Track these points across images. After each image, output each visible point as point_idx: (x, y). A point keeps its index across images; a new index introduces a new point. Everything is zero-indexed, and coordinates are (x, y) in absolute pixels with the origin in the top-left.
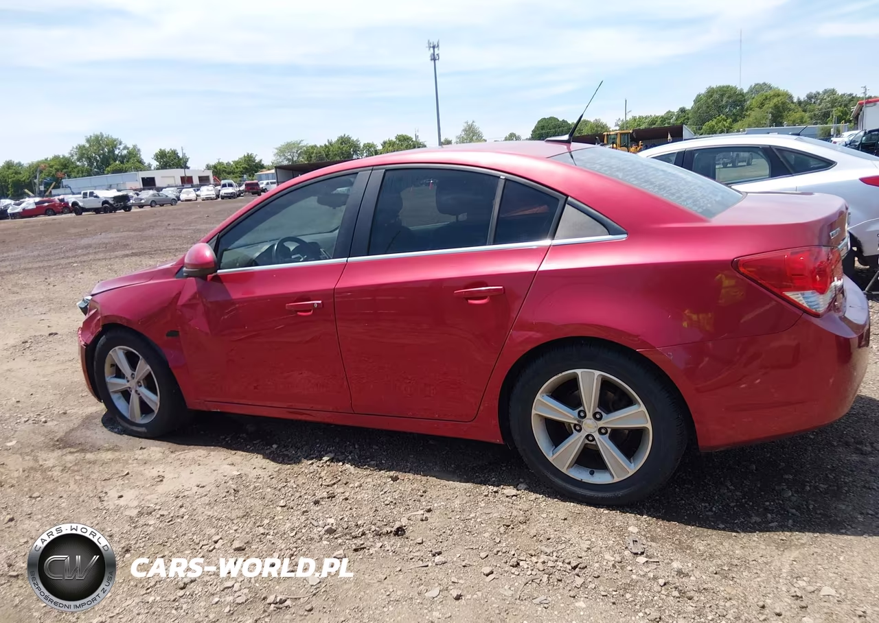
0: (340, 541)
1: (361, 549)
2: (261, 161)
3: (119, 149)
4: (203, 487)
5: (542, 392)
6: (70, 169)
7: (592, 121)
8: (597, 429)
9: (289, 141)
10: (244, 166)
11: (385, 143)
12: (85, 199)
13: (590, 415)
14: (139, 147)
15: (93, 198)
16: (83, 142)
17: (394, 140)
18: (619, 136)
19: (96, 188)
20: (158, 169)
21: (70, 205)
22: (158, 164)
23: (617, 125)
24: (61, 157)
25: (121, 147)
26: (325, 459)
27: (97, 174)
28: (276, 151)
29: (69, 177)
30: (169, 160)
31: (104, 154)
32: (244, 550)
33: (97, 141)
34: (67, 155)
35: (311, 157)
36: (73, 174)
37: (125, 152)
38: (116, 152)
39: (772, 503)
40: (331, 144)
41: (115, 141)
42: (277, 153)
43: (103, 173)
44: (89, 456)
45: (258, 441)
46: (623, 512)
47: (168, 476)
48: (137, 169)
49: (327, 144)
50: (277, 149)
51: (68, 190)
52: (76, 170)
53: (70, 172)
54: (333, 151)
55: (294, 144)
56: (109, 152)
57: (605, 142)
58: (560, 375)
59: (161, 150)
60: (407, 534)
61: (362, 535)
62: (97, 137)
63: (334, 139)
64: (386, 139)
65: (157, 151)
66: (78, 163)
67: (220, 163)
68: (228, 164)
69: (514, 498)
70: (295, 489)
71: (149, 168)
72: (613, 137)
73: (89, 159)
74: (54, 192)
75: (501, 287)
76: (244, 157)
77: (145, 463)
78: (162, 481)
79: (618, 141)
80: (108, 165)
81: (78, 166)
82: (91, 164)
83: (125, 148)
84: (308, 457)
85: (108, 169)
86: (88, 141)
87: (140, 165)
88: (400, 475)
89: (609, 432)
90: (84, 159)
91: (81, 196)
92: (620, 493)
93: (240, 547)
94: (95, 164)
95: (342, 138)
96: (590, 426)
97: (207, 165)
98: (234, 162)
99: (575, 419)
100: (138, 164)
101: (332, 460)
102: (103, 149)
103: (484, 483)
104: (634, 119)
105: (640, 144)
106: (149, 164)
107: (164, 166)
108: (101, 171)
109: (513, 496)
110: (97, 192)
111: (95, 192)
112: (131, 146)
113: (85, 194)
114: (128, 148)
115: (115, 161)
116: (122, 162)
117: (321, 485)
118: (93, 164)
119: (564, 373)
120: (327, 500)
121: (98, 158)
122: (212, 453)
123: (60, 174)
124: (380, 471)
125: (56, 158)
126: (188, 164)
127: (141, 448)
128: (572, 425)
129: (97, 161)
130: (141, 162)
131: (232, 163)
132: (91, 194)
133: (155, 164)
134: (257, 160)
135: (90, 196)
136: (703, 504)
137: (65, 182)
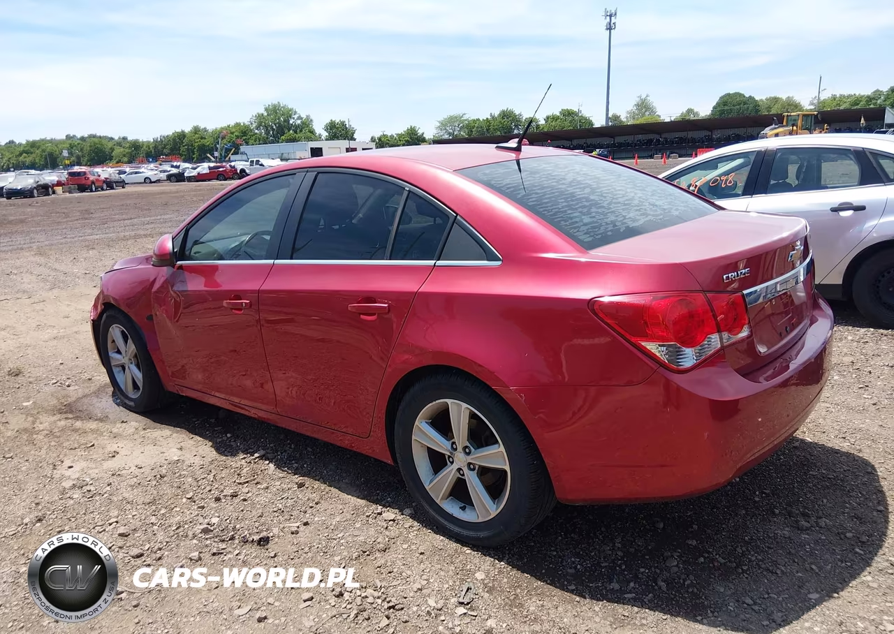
0: (208, 542)
1: (219, 553)
2: (423, 134)
3: (294, 118)
4: (141, 468)
5: (420, 418)
6: (249, 137)
7: (784, 98)
8: (466, 464)
9: (452, 114)
10: (406, 139)
11: (548, 118)
12: (251, 167)
13: (460, 448)
14: (312, 117)
15: (258, 166)
16: (262, 111)
17: (558, 114)
18: (801, 117)
19: (263, 156)
20: (327, 140)
21: (238, 171)
22: (327, 134)
23: (812, 104)
24: (242, 124)
25: (296, 117)
26: (256, 455)
27: (273, 142)
28: (439, 124)
29: (247, 143)
30: (339, 132)
31: (279, 123)
32: (126, 536)
33: (274, 110)
34: (247, 123)
35: (472, 131)
36: (251, 142)
37: (299, 122)
38: (291, 122)
39: (647, 571)
40: (493, 118)
41: (290, 110)
42: (439, 127)
43: (278, 142)
44: (78, 424)
45: (220, 428)
46: (485, 555)
47: (122, 452)
48: (309, 139)
49: (489, 117)
50: (439, 122)
51: (245, 157)
52: (254, 138)
53: (249, 139)
54: (494, 126)
55: (456, 117)
56: (285, 121)
57: (784, 124)
58: (434, 403)
59: (331, 120)
60: (269, 545)
61: (230, 540)
62: (275, 106)
63: (497, 114)
64: (550, 113)
65: (328, 121)
66: (256, 131)
67: (384, 136)
68: (392, 136)
69: (391, 522)
70: (210, 483)
71: (319, 138)
72: (793, 118)
73: (266, 127)
74: (233, 158)
75: (386, 305)
76: (408, 129)
77: (115, 437)
78: (114, 456)
79: (799, 123)
80: (283, 134)
81: (256, 134)
82: (267, 133)
83: (300, 118)
84: (245, 452)
85: (283, 137)
86: (266, 110)
87: (312, 135)
88: (308, 481)
89: (477, 469)
90: (262, 128)
91: (248, 163)
92: (482, 534)
93: (124, 533)
94: (271, 132)
95: (503, 111)
96: (460, 460)
97: (372, 138)
98: (397, 135)
99: (449, 451)
100: (309, 134)
101: (261, 458)
102: (279, 119)
103: (376, 502)
104: (834, 98)
105: (825, 127)
106: (320, 135)
107: (333, 137)
108: (276, 140)
109: (390, 521)
110: (262, 161)
111: (261, 160)
112: (304, 116)
113: (252, 162)
114: (302, 118)
115: (289, 131)
116: (296, 132)
117: (235, 482)
118: (269, 133)
119: (437, 402)
120: (229, 498)
121: (274, 127)
122: (175, 435)
123: (239, 141)
124: (295, 475)
125: (238, 125)
126: (355, 136)
127: (123, 422)
128: (447, 457)
129: (273, 130)
130: (312, 132)
131: (395, 136)
132: (258, 161)
133: (325, 134)
134: (420, 132)
135: (256, 164)
136: (573, 559)
137: (243, 148)
